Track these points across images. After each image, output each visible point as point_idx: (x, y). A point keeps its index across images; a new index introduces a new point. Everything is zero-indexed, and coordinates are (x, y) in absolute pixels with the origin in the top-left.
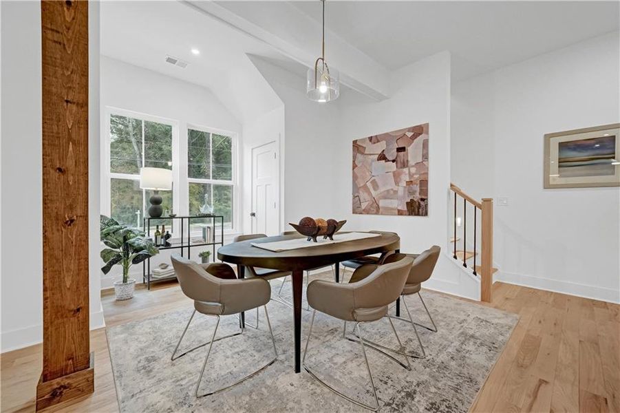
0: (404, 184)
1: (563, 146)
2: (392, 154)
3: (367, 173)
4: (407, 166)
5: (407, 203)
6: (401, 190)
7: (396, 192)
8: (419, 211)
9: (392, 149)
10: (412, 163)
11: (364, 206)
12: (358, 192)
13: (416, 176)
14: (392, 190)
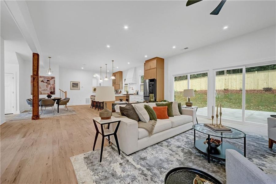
0: (49, 88)
1: (73, 84)
2: (46, 81)
5: (50, 92)
7: (47, 90)
10: (51, 84)
13: (52, 87)
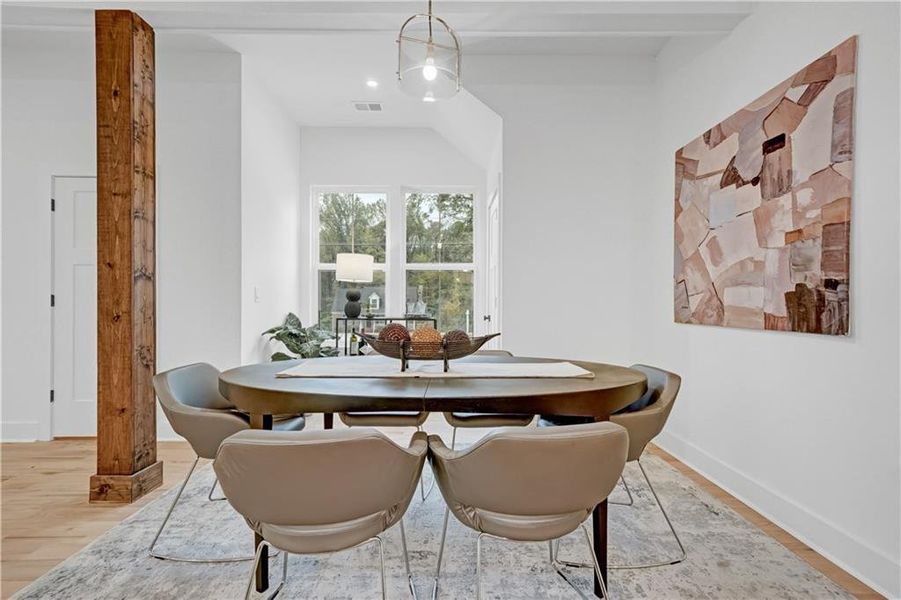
0: (781, 243)
2: (752, 163)
3: (701, 225)
4: (789, 188)
5: (788, 295)
6: (772, 259)
7: (759, 265)
8: (819, 320)
9: (752, 150)
11: (694, 303)
12: (683, 271)
13: (813, 214)
14: (751, 259)
